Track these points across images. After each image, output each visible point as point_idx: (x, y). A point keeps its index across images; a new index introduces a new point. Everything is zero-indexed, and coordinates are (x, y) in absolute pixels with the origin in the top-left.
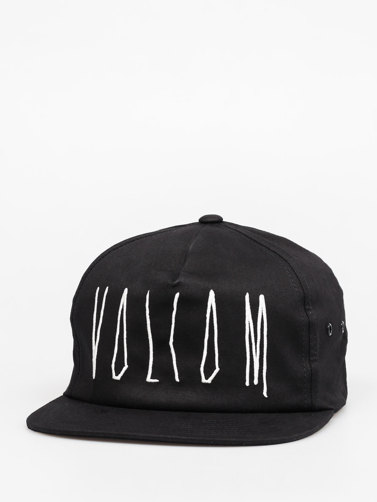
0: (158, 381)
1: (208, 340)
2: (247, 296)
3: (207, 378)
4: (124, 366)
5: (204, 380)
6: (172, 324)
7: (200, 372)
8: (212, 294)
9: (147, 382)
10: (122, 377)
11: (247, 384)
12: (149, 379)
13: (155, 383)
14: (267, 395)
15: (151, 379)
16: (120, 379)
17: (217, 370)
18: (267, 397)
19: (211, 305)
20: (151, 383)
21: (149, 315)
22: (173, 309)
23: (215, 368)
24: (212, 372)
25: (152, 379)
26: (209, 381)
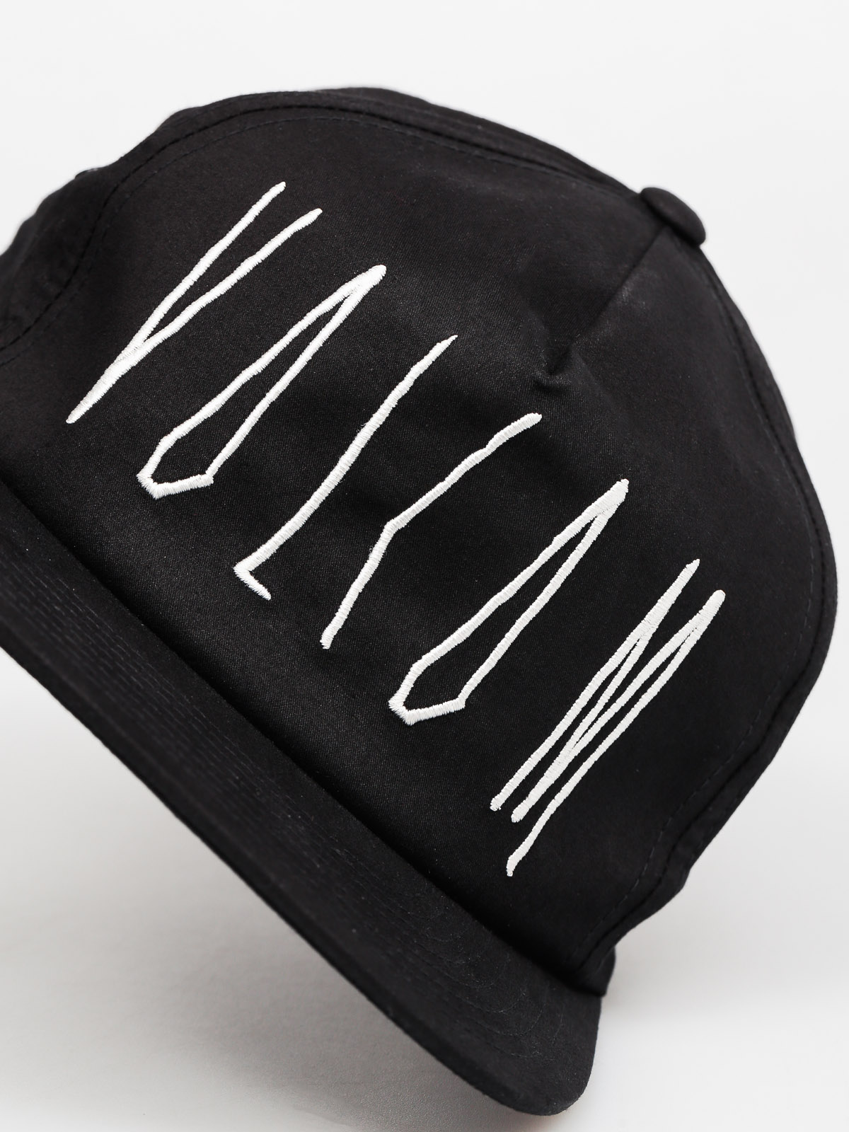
0: (267, 596)
1: (503, 604)
2: (692, 568)
3: (410, 703)
4: (203, 473)
5: (397, 703)
6: (443, 480)
7: (406, 671)
8: (618, 492)
9: (234, 574)
10: (169, 499)
11: (497, 803)
12: (244, 569)
13: (254, 594)
14: (514, 872)
15: (251, 573)
16: (160, 499)
17: (456, 704)
18: (510, 874)
19: (592, 522)
20: (243, 585)
21: (400, 401)
22: (483, 446)
23: (454, 696)
24: (439, 701)
25: (252, 578)
26: (412, 717)
